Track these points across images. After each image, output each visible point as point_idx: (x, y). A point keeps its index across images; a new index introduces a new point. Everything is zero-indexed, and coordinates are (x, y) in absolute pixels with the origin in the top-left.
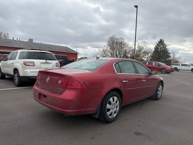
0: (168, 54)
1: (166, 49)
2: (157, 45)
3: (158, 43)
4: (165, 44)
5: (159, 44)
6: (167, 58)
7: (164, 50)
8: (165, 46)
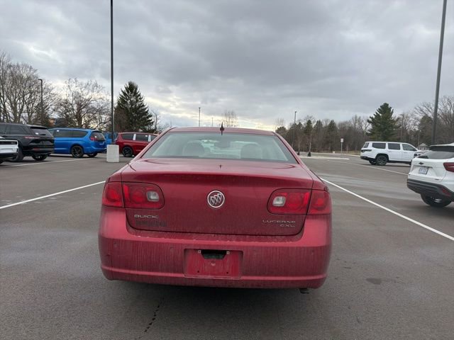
0: (148, 118)
1: (143, 106)
2: (123, 94)
3: (124, 89)
4: (139, 95)
5: (128, 92)
6: (147, 125)
7: (140, 106)
8: (140, 99)
